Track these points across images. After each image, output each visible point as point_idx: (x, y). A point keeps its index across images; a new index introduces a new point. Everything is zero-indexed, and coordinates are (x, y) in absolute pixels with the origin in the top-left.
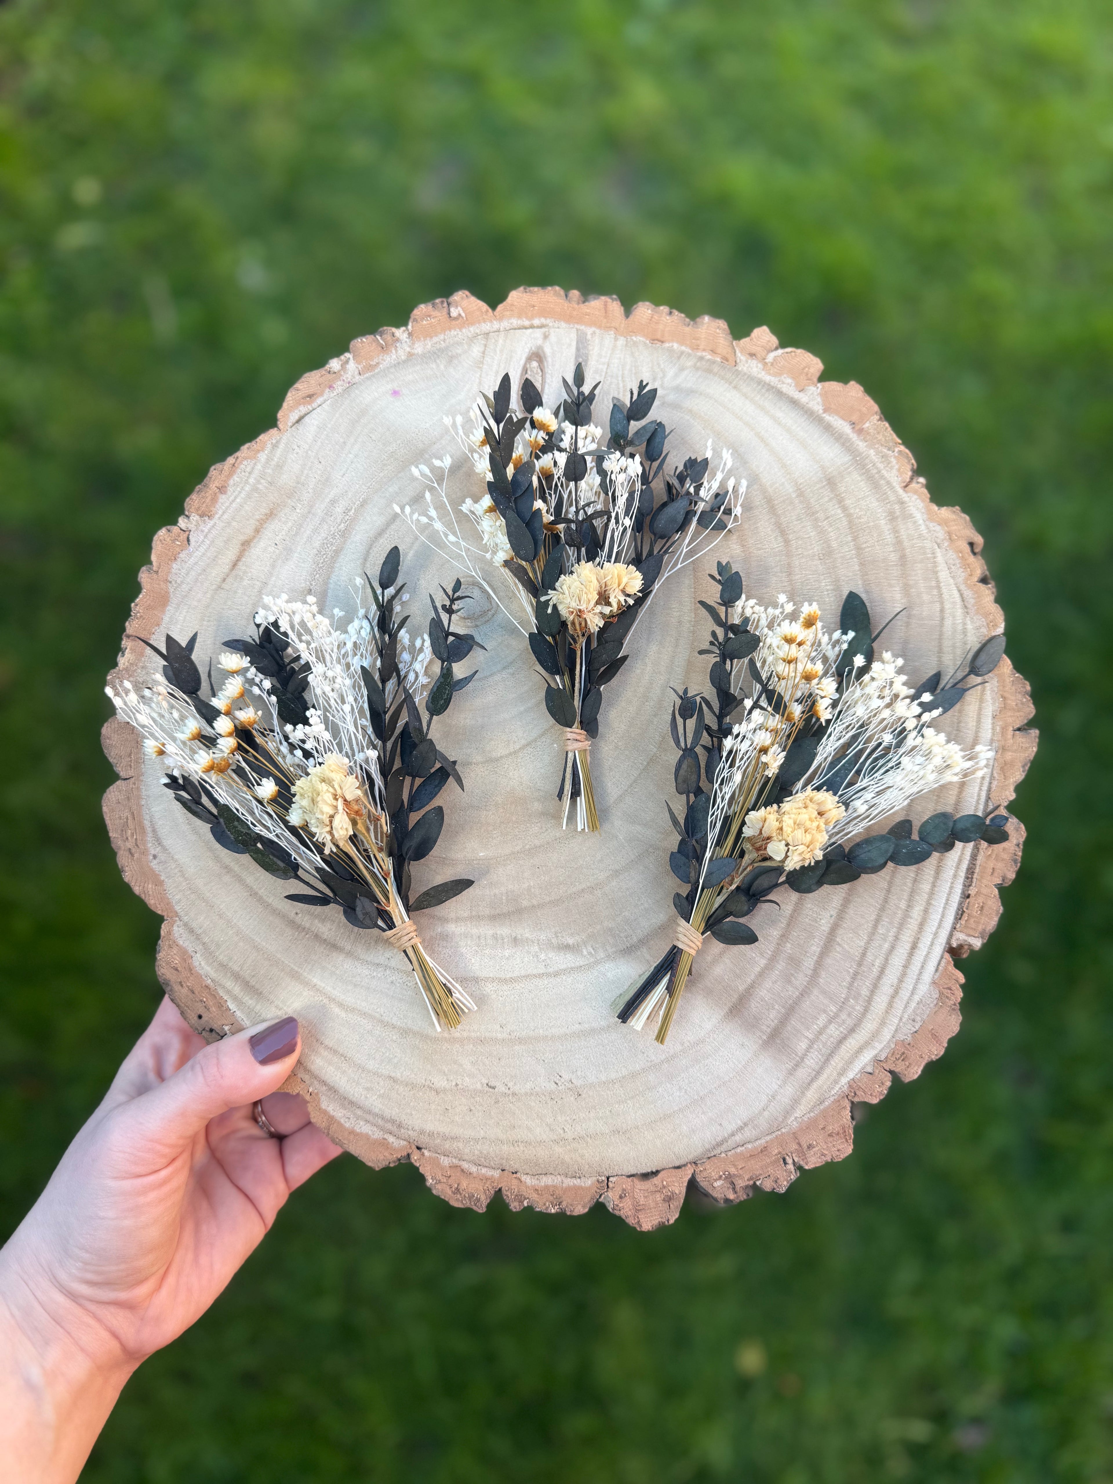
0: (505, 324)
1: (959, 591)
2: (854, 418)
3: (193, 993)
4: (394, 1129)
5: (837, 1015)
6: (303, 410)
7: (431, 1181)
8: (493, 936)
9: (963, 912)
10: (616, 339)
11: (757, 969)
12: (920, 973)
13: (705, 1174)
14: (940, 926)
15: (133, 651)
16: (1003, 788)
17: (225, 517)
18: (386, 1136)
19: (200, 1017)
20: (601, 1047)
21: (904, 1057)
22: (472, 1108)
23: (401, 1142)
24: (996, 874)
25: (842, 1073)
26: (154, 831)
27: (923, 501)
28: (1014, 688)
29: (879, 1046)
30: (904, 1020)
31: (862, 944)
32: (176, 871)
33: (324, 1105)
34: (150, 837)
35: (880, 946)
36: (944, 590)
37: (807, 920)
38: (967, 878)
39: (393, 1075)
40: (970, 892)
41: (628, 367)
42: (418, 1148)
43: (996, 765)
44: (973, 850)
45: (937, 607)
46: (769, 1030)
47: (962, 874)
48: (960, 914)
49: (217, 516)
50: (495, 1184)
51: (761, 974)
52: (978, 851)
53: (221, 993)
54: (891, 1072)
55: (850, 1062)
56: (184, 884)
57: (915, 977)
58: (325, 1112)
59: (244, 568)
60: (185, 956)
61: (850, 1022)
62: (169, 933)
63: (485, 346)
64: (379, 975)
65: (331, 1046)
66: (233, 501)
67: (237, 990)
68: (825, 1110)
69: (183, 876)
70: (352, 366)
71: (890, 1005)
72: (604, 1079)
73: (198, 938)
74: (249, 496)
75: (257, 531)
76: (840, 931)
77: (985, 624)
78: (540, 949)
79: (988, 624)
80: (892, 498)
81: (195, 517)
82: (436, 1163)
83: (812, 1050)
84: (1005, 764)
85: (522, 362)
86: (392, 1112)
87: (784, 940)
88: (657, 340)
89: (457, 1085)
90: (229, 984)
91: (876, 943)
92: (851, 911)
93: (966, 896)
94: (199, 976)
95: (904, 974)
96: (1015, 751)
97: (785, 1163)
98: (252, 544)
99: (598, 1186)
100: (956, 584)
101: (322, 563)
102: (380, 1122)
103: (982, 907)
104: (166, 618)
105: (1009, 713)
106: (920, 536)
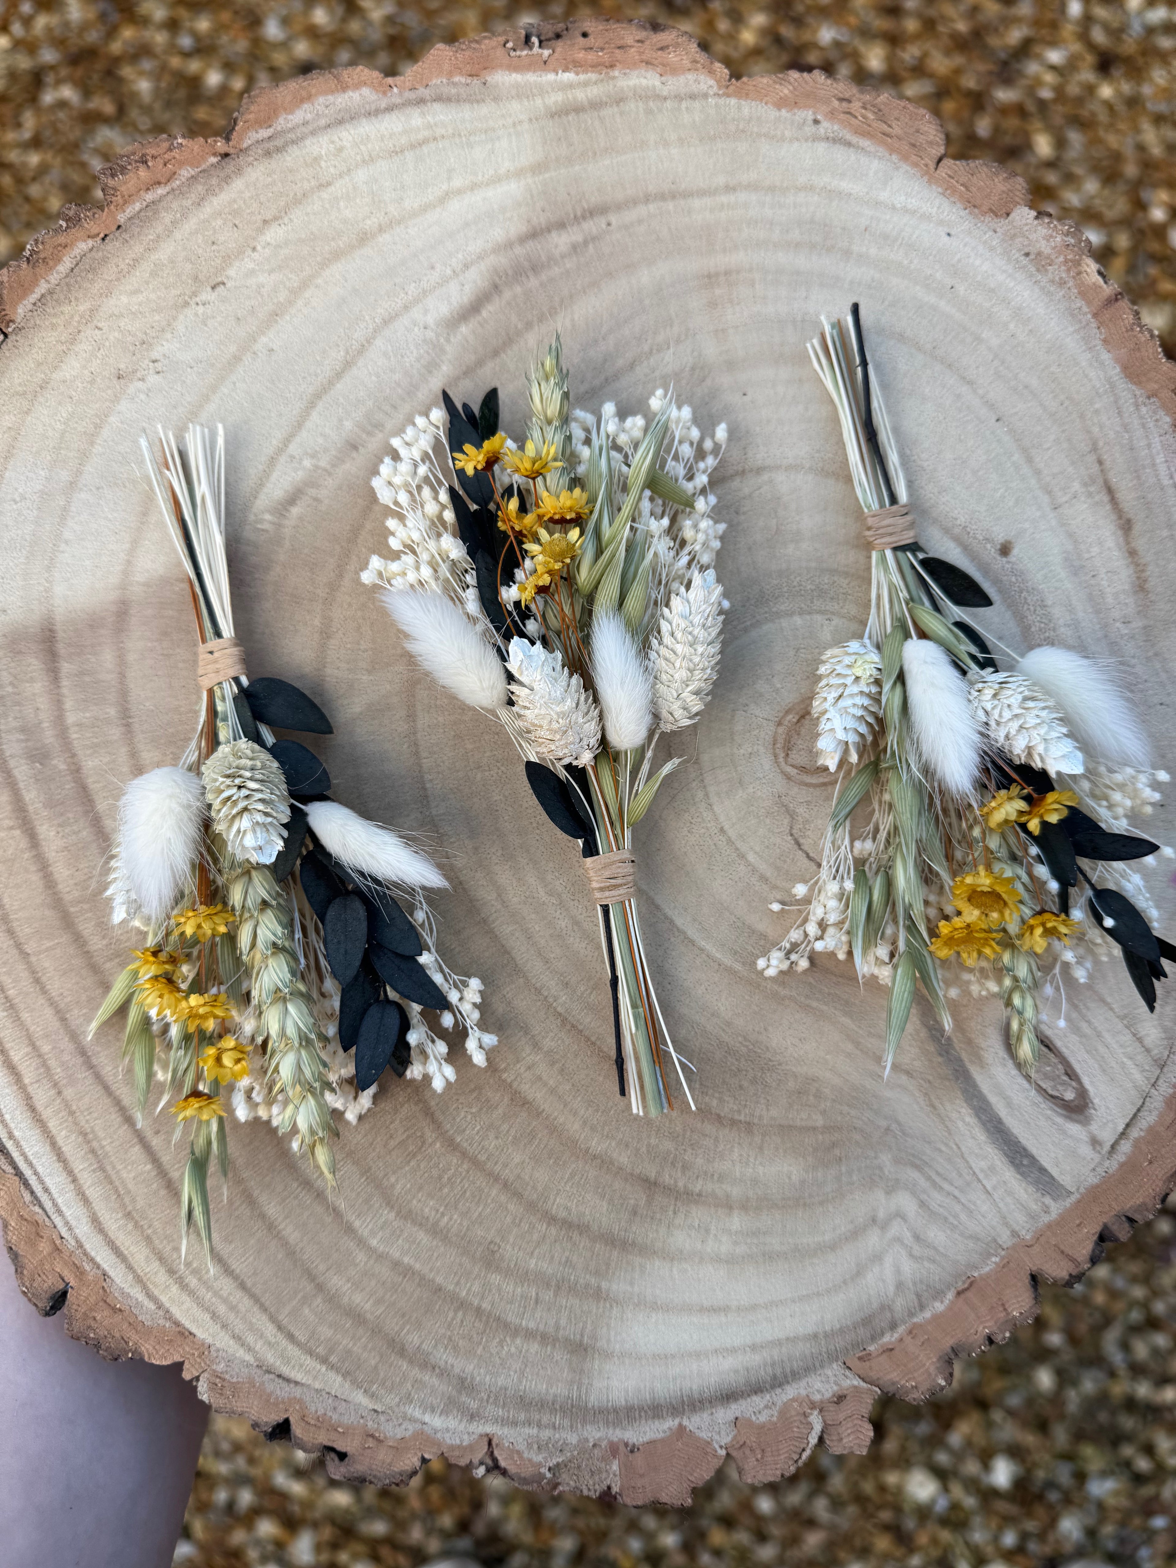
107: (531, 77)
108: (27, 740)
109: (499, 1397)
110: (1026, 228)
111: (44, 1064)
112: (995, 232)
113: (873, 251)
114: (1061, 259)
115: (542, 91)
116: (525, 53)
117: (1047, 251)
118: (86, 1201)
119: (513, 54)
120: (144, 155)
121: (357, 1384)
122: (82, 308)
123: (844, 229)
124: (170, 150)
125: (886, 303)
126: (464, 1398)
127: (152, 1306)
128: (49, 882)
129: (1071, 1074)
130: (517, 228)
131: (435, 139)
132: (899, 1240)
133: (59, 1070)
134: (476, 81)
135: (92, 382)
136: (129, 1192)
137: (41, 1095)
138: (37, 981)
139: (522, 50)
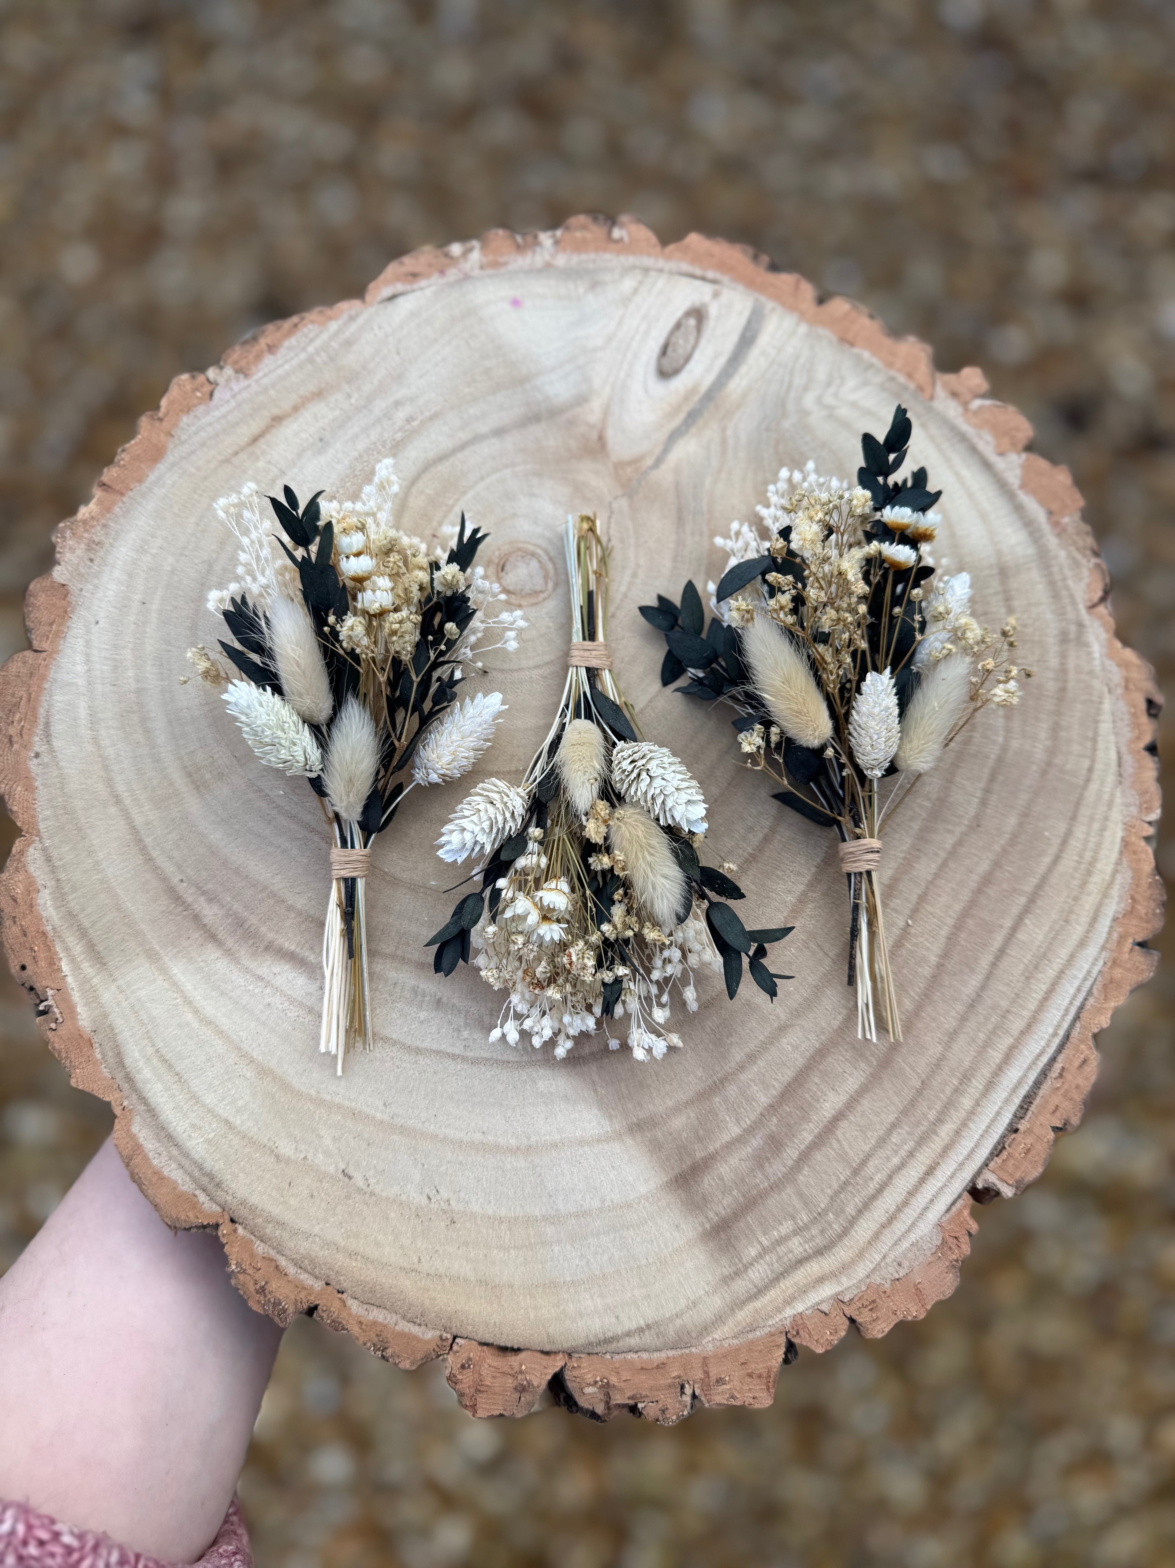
0: (672, 265)
1: (1119, 753)
2: (1055, 507)
3: (25, 935)
4: (210, 1187)
5: (806, 1227)
6: (400, 287)
7: (234, 1267)
8: (413, 988)
9: (1004, 1148)
10: (798, 324)
11: (726, 1137)
12: (926, 1209)
13: (575, 1373)
14: (969, 1157)
15: (100, 502)
16: (1100, 1010)
17: (265, 381)
18: (198, 1192)
19: (23, 968)
20: (500, 1172)
21: (873, 1306)
22: (315, 1193)
23: (214, 1206)
24: (1058, 1114)
25: (789, 1301)
26: (47, 724)
27: (1107, 631)
28: (1149, 892)
29: (845, 1282)
30: (888, 1260)
31: (867, 1148)
32: (57, 780)
33: (135, 1129)
34: (39, 730)
35: (888, 1159)
36: (1101, 745)
37: (807, 1096)
38: (1021, 1107)
39: (231, 1119)
40: (1019, 1126)
41: (802, 360)
42: (232, 1221)
43: (1100, 979)
44: (1039, 1075)
45: (1086, 763)
46: (716, 1219)
47: (1017, 1100)
48: (999, 1149)
49: (256, 377)
50: (312, 1298)
51: (729, 1146)
52: (1045, 1078)
53: (58, 948)
54: (852, 1321)
55: (803, 1291)
56: (60, 800)
57: (919, 1211)
58: (133, 1137)
59: (264, 447)
60: (31, 888)
61: (819, 1241)
62: (22, 853)
63: (641, 283)
64: (256, 991)
65: (167, 1058)
66: (281, 366)
67: (78, 949)
68: (752, 1342)
69: (62, 789)
70: (476, 256)
71: (877, 1236)
72: (490, 1212)
73: (53, 870)
74: (300, 366)
75: (296, 409)
76: (844, 1124)
77: (1137, 803)
78: (466, 1024)
79: (1141, 804)
80: (1071, 615)
81: (228, 371)
82: (247, 1245)
83: (762, 1262)
84: (1111, 981)
85: (679, 314)
86: (214, 1164)
87: (772, 1112)
88: (846, 341)
89: (305, 1158)
90: (71, 940)
91: (882, 1153)
92: (866, 1103)
93: (1013, 1129)
94: (39, 918)
95: (906, 1203)
96: (1129, 970)
97: (682, 1393)
98: (285, 423)
99: (439, 1343)
100: (1116, 743)
101: (360, 471)
102: (197, 1173)
103: (1029, 1150)
104: (152, 477)
105: (1135, 922)
106: (1091, 672)
107: (76, 997)
108: (768, 1159)
109: (1061, 613)
110: (70, 569)
111: (993, 1032)
112: (81, 590)
113: (131, 673)
114: (86, 535)
115: (84, 981)
116: (56, 1010)
117: (83, 546)
118: (1072, 957)
119: (60, 1020)
120: (257, 1292)
121: (1099, 712)
122: (408, 1283)
123: (120, 702)
124: (244, 1272)
125: (169, 648)
126: (1072, 636)
127: (1118, 876)
128: (863, 1090)
129: (678, 326)
130: (212, 953)
131: (157, 1051)
132: (836, 395)
133: (993, 1020)
134: (96, 1040)
135: (466, 1244)
136: (1051, 928)
137: (1016, 1025)
138: (938, 1066)
139: (54, 1013)
